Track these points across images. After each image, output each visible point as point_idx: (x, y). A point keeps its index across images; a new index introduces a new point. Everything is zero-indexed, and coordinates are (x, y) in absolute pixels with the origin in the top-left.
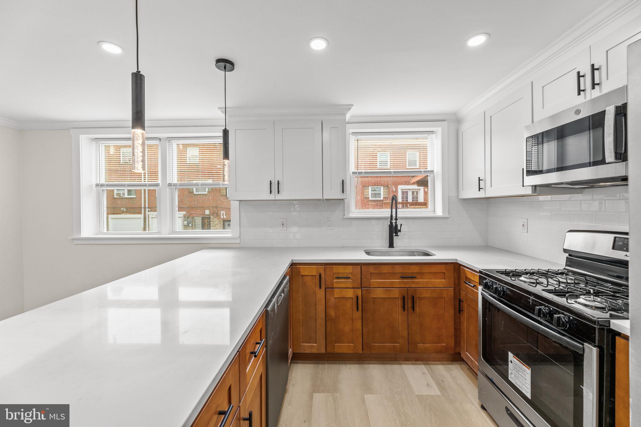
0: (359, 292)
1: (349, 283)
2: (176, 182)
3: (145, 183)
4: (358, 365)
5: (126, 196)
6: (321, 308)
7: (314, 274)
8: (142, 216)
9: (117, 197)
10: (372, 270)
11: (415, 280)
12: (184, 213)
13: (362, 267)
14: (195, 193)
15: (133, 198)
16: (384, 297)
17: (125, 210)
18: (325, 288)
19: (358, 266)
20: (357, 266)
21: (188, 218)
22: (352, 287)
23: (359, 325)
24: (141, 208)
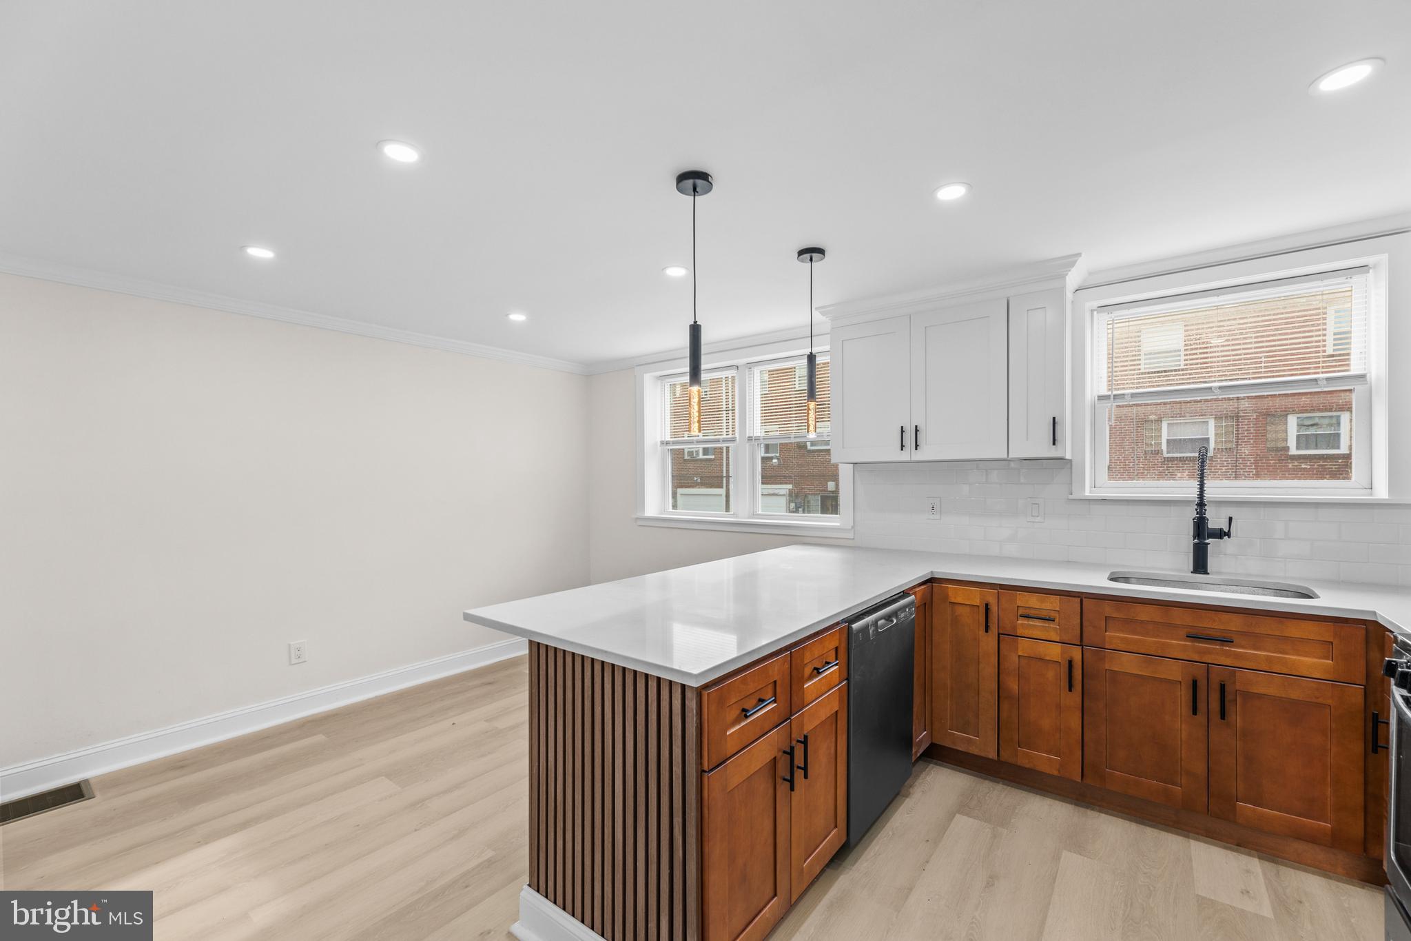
0: (1076, 654)
1: (1052, 630)
2: (759, 434)
3: (728, 436)
4: (1073, 806)
5: (701, 456)
6: (989, 670)
7: (977, 602)
8: (722, 491)
9: (689, 458)
10: (1108, 609)
11: (1233, 649)
12: (790, 486)
13: (1084, 603)
14: (809, 447)
15: (710, 460)
16: (1140, 673)
17: (699, 480)
18: (999, 634)
19: (1073, 598)
20: (1070, 598)
21: (797, 496)
22: (1058, 640)
23: (1075, 722)
24: (722, 477)
